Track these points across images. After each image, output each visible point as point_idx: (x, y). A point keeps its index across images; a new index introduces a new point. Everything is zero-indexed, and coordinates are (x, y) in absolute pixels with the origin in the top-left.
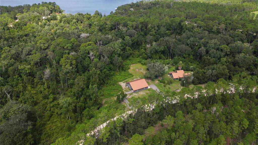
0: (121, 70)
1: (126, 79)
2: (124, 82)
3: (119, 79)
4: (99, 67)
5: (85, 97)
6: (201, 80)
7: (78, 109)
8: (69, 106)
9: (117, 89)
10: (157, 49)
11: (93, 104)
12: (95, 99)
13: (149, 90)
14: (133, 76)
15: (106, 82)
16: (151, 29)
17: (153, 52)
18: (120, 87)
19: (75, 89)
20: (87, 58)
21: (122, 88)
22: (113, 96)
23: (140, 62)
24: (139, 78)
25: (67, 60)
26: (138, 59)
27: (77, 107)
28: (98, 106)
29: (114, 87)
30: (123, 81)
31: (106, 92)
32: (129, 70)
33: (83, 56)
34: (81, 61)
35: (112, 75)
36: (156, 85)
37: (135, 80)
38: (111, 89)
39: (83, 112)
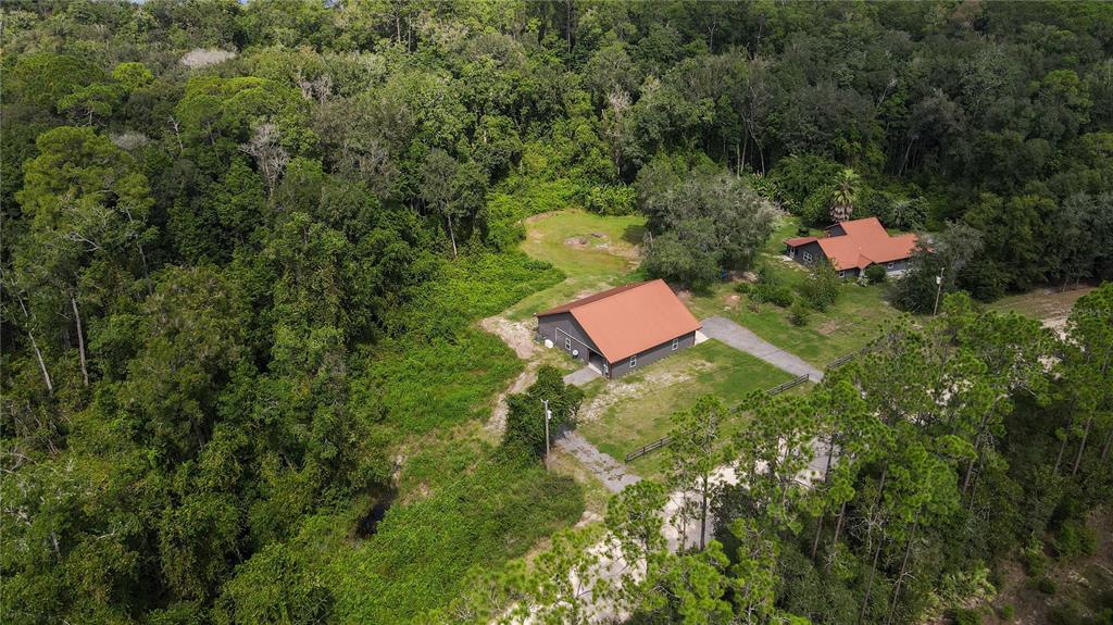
0: (475, 243)
1: (522, 294)
2: (513, 318)
3: (473, 300)
4: (337, 215)
5: (244, 439)
7: (175, 565)
8: (68, 542)
9: (479, 366)
10: (678, 110)
11: (317, 492)
12: (329, 452)
13: (709, 351)
14: (562, 277)
15: (391, 318)
16: (599, 30)
17: (654, 133)
18: (497, 346)
19: (146, 381)
20: (238, 166)
21: (513, 355)
22: (457, 412)
23: (579, 199)
24: (605, 287)
25: (76, 171)
26: (563, 186)
27: (165, 547)
28: (361, 507)
29: (453, 355)
30: (509, 312)
31: (400, 394)
32: (524, 247)
33: (205, 158)
34: (192, 191)
35: (425, 276)
36: (733, 316)
37: (582, 297)
38: (437, 368)
39: (231, 588)
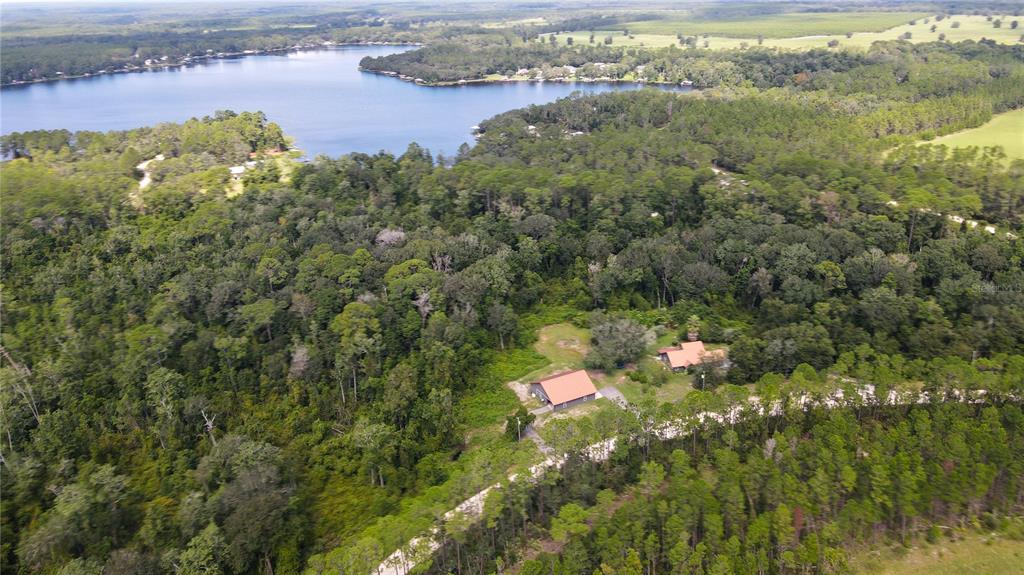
0: (512, 346)
1: (529, 371)
2: (522, 383)
3: (506, 373)
4: (451, 338)
5: (419, 424)
6: (751, 370)
7: (404, 456)
8: (382, 446)
9: (504, 403)
10: (621, 277)
11: (440, 445)
12: (445, 430)
13: (600, 402)
14: (550, 363)
15: (470, 381)
16: (600, 209)
17: (608, 288)
18: (513, 395)
19: (391, 402)
20: (411, 312)
21: (519, 399)
22: (492, 421)
23: (569, 318)
24: (568, 369)
25: (358, 320)
26: (564, 311)
27: (402, 452)
28: (454, 452)
29: (494, 397)
30: (521, 380)
31: (473, 413)
32: (537, 345)
33: (398, 306)
34: (393, 321)
35: (487, 361)
36: (618, 387)
37: (556, 374)
38: (487, 403)
39: (418, 466)
